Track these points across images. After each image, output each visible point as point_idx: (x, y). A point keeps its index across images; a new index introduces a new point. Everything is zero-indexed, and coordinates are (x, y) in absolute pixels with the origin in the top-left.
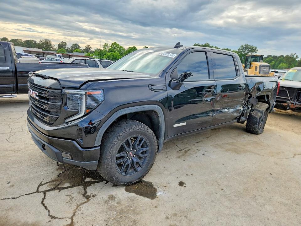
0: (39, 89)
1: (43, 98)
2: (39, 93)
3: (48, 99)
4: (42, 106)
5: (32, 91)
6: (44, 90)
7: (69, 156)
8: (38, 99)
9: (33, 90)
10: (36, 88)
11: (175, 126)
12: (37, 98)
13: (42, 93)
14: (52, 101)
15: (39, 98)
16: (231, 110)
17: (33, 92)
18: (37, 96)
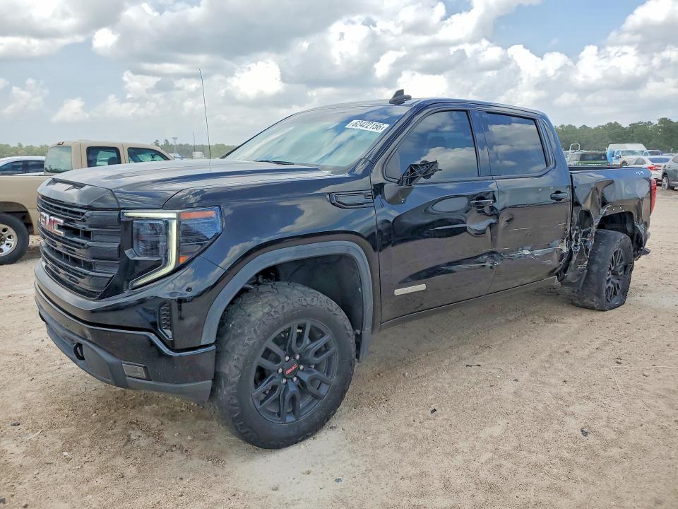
0: (65, 210)
1: (76, 232)
2: (67, 220)
3: (87, 235)
4: (74, 250)
5: (48, 216)
6: (78, 213)
7: (140, 372)
8: (63, 235)
9: (52, 215)
10: (59, 209)
11: (398, 292)
12: (62, 233)
13: (73, 221)
14: (96, 238)
15: (66, 234)
16: (538, 252)
17: (50, 220)
18: (60, 227)
